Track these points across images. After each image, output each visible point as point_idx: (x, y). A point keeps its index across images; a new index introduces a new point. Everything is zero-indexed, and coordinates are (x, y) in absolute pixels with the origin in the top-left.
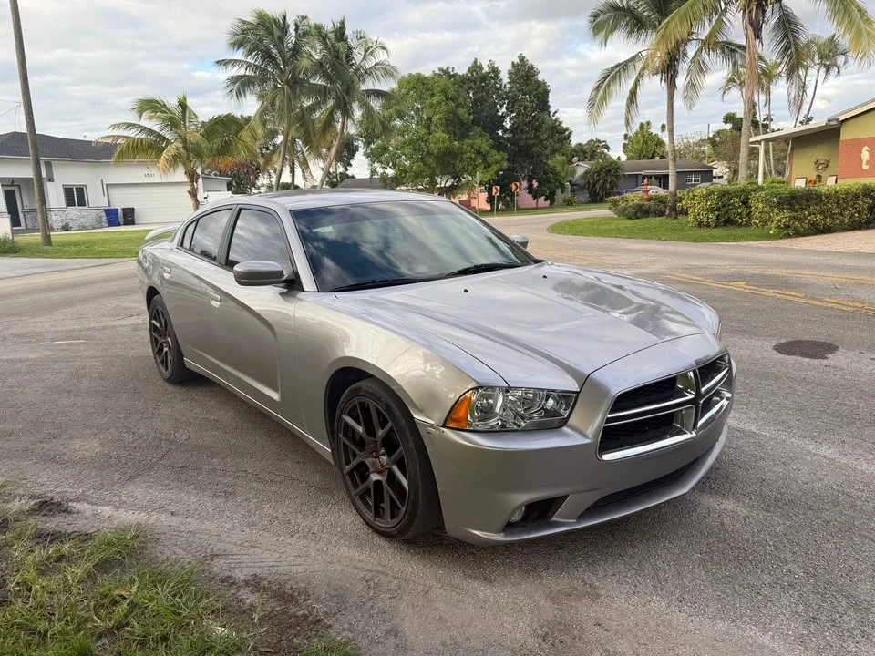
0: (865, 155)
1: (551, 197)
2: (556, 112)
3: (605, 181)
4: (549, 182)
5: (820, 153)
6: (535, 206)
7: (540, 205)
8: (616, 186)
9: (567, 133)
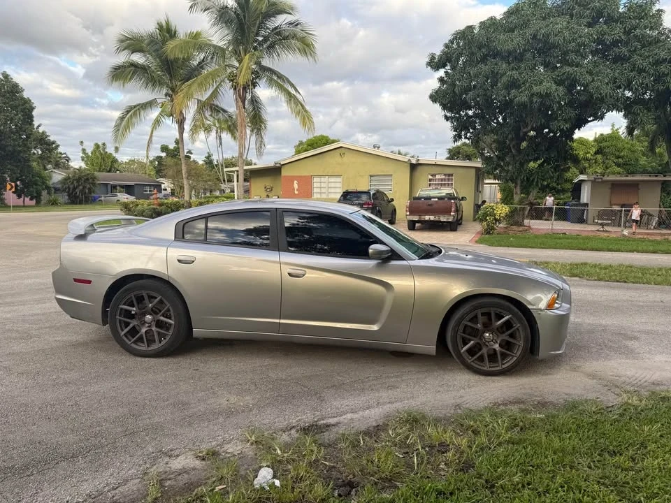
0: (296, 186)
1: (37, 198)
2: (39, 126)
3: (84, 187)
4: (36, 185)
5: (267, 182)
6: (22, 204)
7: (26, 204)
8: (94, 192)
9: (54, 146)
